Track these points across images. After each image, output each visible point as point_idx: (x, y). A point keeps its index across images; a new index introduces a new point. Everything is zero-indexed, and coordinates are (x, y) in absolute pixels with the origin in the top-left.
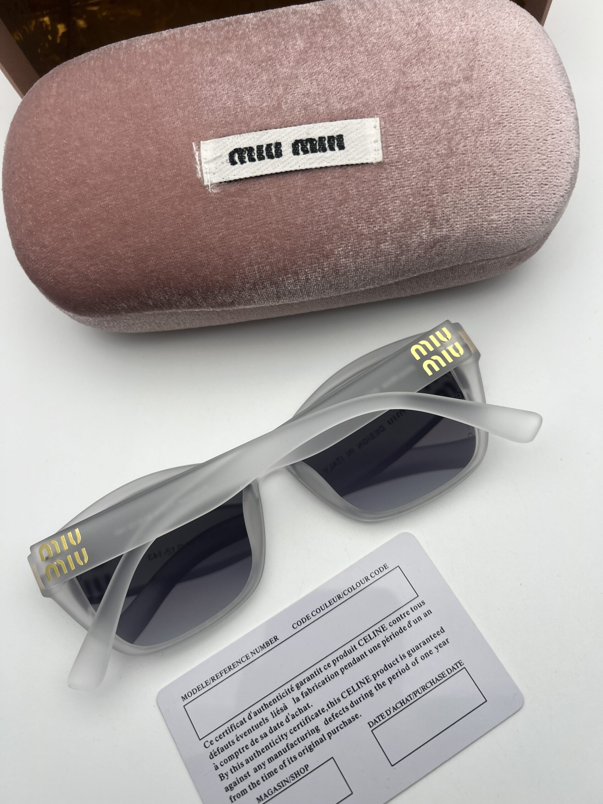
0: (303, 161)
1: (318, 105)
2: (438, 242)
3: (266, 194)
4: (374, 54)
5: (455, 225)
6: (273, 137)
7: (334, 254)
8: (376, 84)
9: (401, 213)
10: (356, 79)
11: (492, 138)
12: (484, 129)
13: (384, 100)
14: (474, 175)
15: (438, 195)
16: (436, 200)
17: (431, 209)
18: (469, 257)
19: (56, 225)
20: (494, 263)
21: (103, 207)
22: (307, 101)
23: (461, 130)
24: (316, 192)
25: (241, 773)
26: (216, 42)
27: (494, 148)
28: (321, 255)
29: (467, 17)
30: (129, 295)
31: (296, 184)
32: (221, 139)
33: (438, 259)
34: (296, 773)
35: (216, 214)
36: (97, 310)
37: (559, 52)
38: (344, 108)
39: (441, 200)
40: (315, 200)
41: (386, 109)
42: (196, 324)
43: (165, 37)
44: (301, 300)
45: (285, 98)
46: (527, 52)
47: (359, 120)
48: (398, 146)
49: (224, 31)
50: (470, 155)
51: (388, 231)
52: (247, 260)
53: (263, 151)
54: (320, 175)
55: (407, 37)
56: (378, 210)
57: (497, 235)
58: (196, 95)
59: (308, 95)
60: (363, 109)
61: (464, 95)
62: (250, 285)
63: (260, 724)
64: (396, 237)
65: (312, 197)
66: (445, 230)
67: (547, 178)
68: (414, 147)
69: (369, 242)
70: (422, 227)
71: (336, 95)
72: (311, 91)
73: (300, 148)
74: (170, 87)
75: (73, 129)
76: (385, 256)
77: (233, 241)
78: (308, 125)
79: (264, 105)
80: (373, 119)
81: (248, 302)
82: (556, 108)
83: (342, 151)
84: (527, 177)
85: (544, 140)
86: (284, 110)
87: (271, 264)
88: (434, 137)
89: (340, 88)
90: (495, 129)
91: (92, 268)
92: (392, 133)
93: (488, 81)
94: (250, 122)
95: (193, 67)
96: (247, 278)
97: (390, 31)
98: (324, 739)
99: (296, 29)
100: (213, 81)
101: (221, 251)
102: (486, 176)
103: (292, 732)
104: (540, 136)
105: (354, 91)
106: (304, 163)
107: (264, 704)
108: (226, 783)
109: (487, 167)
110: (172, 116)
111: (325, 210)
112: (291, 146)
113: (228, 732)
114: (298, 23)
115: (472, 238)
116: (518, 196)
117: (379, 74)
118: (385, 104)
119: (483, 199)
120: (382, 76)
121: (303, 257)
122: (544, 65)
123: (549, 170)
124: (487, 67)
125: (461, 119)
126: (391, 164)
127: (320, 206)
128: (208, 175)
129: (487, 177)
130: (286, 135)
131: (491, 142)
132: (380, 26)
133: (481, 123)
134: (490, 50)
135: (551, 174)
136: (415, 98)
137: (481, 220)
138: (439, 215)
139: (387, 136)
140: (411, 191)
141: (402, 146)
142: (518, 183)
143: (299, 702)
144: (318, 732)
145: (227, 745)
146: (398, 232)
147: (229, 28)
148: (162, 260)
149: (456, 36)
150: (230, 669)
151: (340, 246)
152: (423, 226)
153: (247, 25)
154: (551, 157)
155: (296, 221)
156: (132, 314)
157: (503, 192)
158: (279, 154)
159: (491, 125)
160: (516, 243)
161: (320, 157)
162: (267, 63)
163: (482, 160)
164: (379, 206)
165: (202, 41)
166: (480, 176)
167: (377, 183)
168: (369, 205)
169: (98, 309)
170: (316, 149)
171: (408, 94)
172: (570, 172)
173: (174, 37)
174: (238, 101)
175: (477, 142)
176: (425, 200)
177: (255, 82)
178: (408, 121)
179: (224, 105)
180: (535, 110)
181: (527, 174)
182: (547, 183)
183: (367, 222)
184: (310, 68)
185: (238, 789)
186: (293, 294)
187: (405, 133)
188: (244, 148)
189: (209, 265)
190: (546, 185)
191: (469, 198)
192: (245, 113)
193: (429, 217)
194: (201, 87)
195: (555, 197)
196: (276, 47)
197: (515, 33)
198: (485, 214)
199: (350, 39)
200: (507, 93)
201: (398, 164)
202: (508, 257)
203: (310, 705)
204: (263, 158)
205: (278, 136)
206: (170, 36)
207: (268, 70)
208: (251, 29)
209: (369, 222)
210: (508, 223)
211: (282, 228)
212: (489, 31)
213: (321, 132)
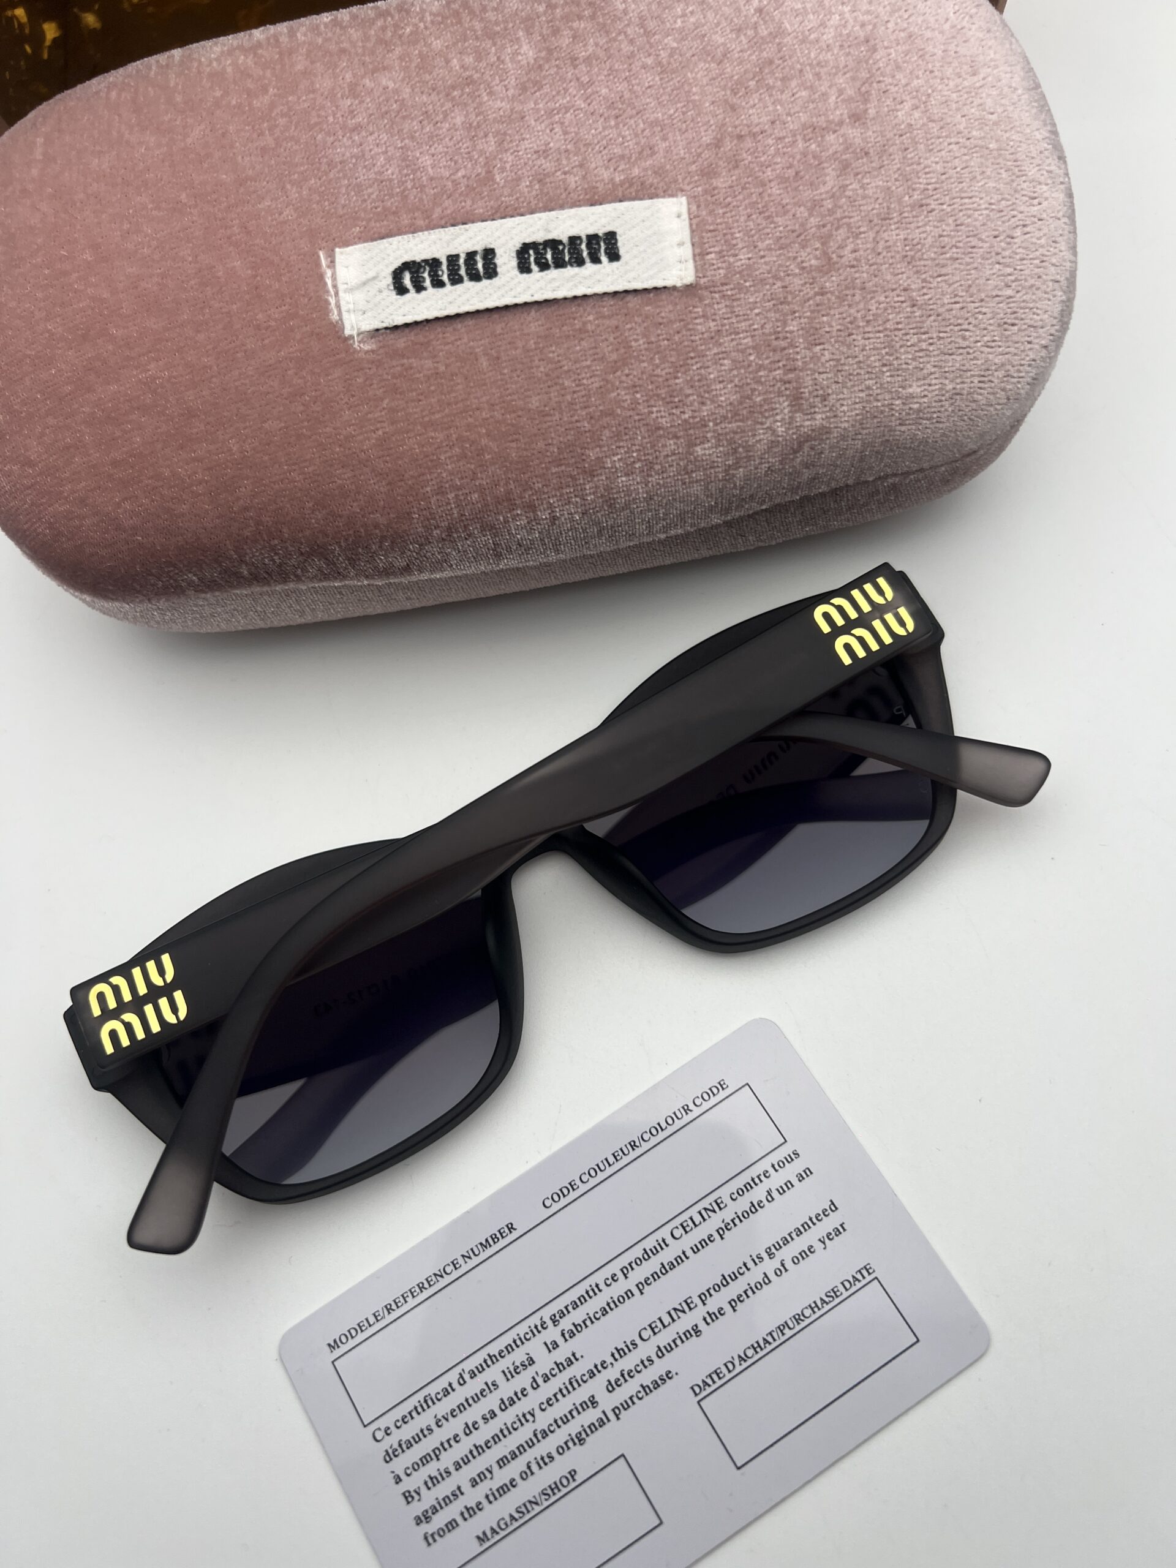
2: (807, 441)
3: (468, 350)
4: (673, 71)
5: (838, 405)
6: (479, 238)
7: (605, 468)
8: (680, 130)
9: (733, 384)
10: (640, 121)
11: (908, 234)
12: (891, 216)
13: (694, 162)
14: (874, 308)
15: (805, 348)
16: (802, 358)
17: (791, 376)
18: (868, 469)
19: (51, 421)
20: (916, 481)
21: (145, 384)
22: (543, 167)
23: (845, 220)
24: (565, 346)
25: (445, 1488)
26: (360, 51)
27: (912, 253)
28: (580, 471)
30: (202, 558)
31: (526, 331)
32: (375, 243)
33: (807, 474)
34: (553, 1486)
35: (370, 393)
36: (138, 587)
37: (1033, 65)
38: (617, 179)
39: (811, 358)
40: (564, 362)
41: (699, 180)
42: (338, 612)
43: (258, 41)
44: (542, 559)
45: (501, 160)
46: (973, 64)
47: (647, 203)
48: (725, 253)
49: (375, 27)
50: (864, 269)
51: (709, 420)
52: (434, 482)
53: (459, 265)
54: (572, 313)
55: (738, 37)
56: (689, 378)
57: (921, 424)
58: (323, 156)
59: (545, 153)
60: (655, 181)
61: (850, 150)
62: (441, 532)
63: (481, 1393)
64: (724, 431)
65: (558, 356)
66: (820, 416)
67: (1015, 312)
68: (756, 253)
69: (672, 442)
70: (775, 412)
71: (601, 152)
72: (552, 145)
73: (532, 259)
74: (269, 140)
75: (79, 227)
76: (705, 469)
77: (405, 444)
78: (547, 213)
79: (460, 174)
80: (674, 200)
81: (438, 566)
82: (1030, 174)
83: (615, 264)
84: (977, 310)
85: (1008, 236)
86: (498, 184)
87: (481, 490)
88: (795, 234)
89: (608, 138)
90: (914, 217)
91: (127, 505)
92: (712, 228)
93: (896, 121)
94: (433, 208)
95: (315, 99)
96: (434, 519)
97: (703, 26)
98: (605, 1420)
99: (518, 22)
100: (357, 128)
101: (382, 466)
102: (897, 310)
103: (543, 1407)
104: (1001, 229)
105: (637, 144)
106: (541, 289)
107: (489, 1355)
108: (417, 1508)
109: (898, 292)
110: (276, 199)
111: (585, 381)
112: (514, 254)
113: (420, 1409)
114: (522, 11)
115: (871, 431)
116: (959, 348)
117: (684, 109)
118: (697, 171)
119: (891, 355)
120: (689, 113)
121: (544, 474)
122: (1006, 89)
123: (1019, 295)
124: (895, 95)
125: (846, 197)
126: (711, 288)
127: (574, 373)
128: (353, 316)
129: (899, 312)
130: (504, 234)
131: (906, 242)
132: (684, 15)
133: (885, 205)
134: (900, 60)
135: (1022, 305)
136: (756, 158)
137: (890, 396)
138: (807, 387)
139: (702, 232)
140: (753, 341)
141: (732, 251)
142: (960, 321)
143: (558, 1350)
144: (594, 1407)
145: (417, 1435)
146: (730, 423)
147: (385, 21)
148: (265, 485)
149: (833, 34)
150: (422, 1288)
151: (615, 451)
152: (776, 409)
153: (420, 16)
154: (1021, 270)
155: (528, 403)
156: (208, 595)
157: (931, 341)
158: (491, 272)
159: (906, 209)
160: (957, 440)
161: (573, 277)
162: (462, 90)
163: (889, 277)
164: (691, 372)
165: (333, 47)
166: (886, 309)
167: (685, 326)
168: (671, 370)
169: (141, 587)
170: (564, 260)
171: (741, 149)
172: (1060, 299)
173: (277, 41)
174: (407, 166)
175: (878, 242)
176: (780, 358)
177: (440, 128)
178: (744, 203)
179: (380, 175)
180: (989, 178)
181: (977, 305)
182: (1016, 321)
183: (668, 403)
184: (547, 98)
185: (439, 1520)
186: (525, 548)
187: (738, 227)
188: (423, 261)
189: (359, 493)
190: (1013, 325)
191: (865, 353)
192: (421, 191)
193: (788, 392)
194: (332, 139)
195: (1030, 349)
196: (479, 59)
197: (947, 26)
198: (897, 385)
199: (626, 42)
200: (934, 146)
201: (725, 287)
202: (943, 469)
203: (578, 1356)
204: (460, 280)
206: (268, 39)
207: (466, 105)
208: (428, 24)
209: (671, 402)
210: (941, 401)
211: (500, 418)
212: (897, 24)
213: (572, 226)
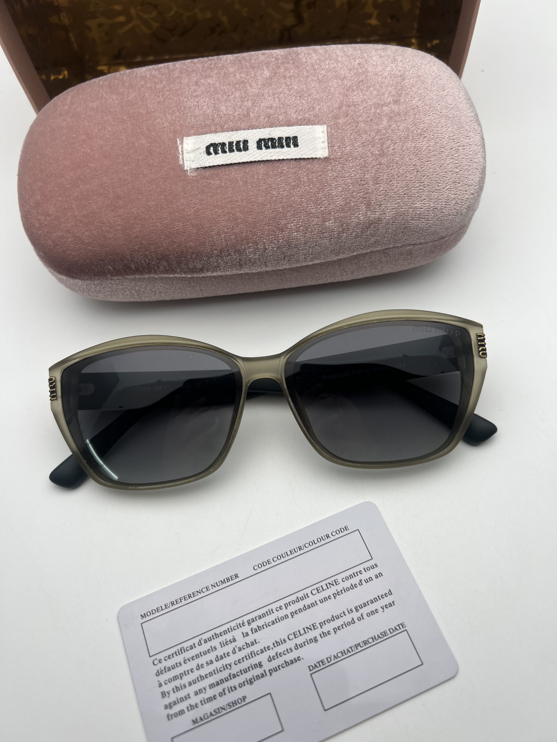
0: (264, 154)
1: (278, 115)
2: (372, 224)
3: (234, 178)
4: (324, 82)
5: (386, 209)
6: (242, 136)
7: (288, 228)
8: (325, 102)
9: (342, 197)
10: (309, 98)
11: (416, 145)
12: (409, 138)
13: (330, 113)
14: (401, 171)
15: (372, 185)
16: (371, 189)
17: (366, 196)
18: (398, 240)
19: (60, 199)
21: (100, 185)
22: (270, 112)
23: (391, 138)
24: (274, 178)
25: (182, 694)
26: (201, 71)
27: (417, 152)
28: (277, 229)
29: (397, 61)
30: (116, 258)
31: (258, 172)
32: (200, 136)
33: (372, 240)
34: (234, 702)
35: (193, 192)
38: (299, 118)
39: (375, 189)
40: (273, 185)
41: (332, 120)
44: (259, 270)
45: (253, 109)
47: (310, 126)
48: (341, 147)
50: (397, 156)
51: (332, 212)
52: (216, 230)
53: (233, 146)
54: (278, 166)
55: (350, 72)
56: (324, 194)
57: (420, 220)
58: (182, 105)
59: (271, 107)
60: (314, 119)
61: (393, 113)
62: (217, 252)
63: (208, 651)
64: (338, 216)
65: (271, 182)
66: (378, 213)
67: (459, 178)
68: (354, 148)
69: (316, 219)
70: (359, 210)
71: (293, 108)
72: (274, 105)
73: (263, 145)
74: (162, 99)
75: (81, 127)
76: (329, 232)
77: (206, 214)
78: (270, 128)
79: (236, 113)
80: (322, 126)
81: (215, 269)
82: (466, 128)
83: (296, 148)
84: (444, 176)
85: (456, 149)
86: (251, 117)
87: (235, 234)
88: (370, 141)
89: (296, 103)
90: (418, 138)
91: (87, 233)
92: (336, 137)
93: (412, 104)
94: (224, 125)
95: (181, 86)
96: (215, 246)
97: (336, 68)
99: (264, 64)
100: (197, 96)
101: (195, 222)
102: (411, 173)
103: (236, 663)
104: (454, 146)
105: (308, 106)
106: (266, 156)
109: (411, 166)
110: (162, 119)
111: (281, 192)
112: (256, 143)
113: (177, 653)
114: (266, 60)
115: (400, 221)
116: (436, 190)
117: (327, 95)
118: (331, 117)
119: (408, 190)
120: (329, 97)
121: (262, 229)
123: (461, 172)
124: (412, 95)
125: (391, 129)
126: (335, 159)
127: (277, 189)
128: (188, 162)
130: (252, 135)
131: (415, 148)
132: (329, 64)
133: (406, 133)
134: (414, 83)
135: (463, 175)
136: (355, 113)
137: (407, 207)
138: (373, 201)
139: (332, 138)
140: (351, 181)
141: (344, 146)
142: (436, 179)
143: (248, 637)
144: (260, 668)
145: (174, 665)
146: (340, 213)
147: (211, 63)
148: (145, 227)
149: (388, 73)
151: (292, 222)
153: (225, 61)
154: (462, 162)
155: (257, 200)
157: (425, 186)
158: (246, 148)
159: (415, 136)
160: (436, 229)
161: (279, 152)
162: (240, 85)
163: (408, 160)
164: (325, 191)
165: (190, 69)
167: (323, 173)
168: (317, 190)
170: (276, 146)
171: (349, 110)
172: (479, 176)
174: (215, 110)
175: (403, 147)
176: (362, 188)
177: (230, 97)
179: (204, 112)
180: (449, 127)
181: (443, 174)
182: (460, 182)
184: (273, 89)
185: (176, 709)
186: (254, 263)
187: (347, 137)
188: (219, 143)
189: (184, 233)
190: (459, 183)
191: (397, 188)
192: (220, 119)
194: (186, 99)
196: (247, 75)
197: (434, 74)
198: (410, 202)
199: (305, 72)
200: (427, 114)
201: (340, 160)
202: (431, 244)
203: (257, 641)
204: (233, 151)
205: (246, 136)
207: (241, 90)
208: (228, 63)
209: (316, 203)
210: (429, 211)
211: (246, 205)
212: (413, 72)
213: (280, 134)
